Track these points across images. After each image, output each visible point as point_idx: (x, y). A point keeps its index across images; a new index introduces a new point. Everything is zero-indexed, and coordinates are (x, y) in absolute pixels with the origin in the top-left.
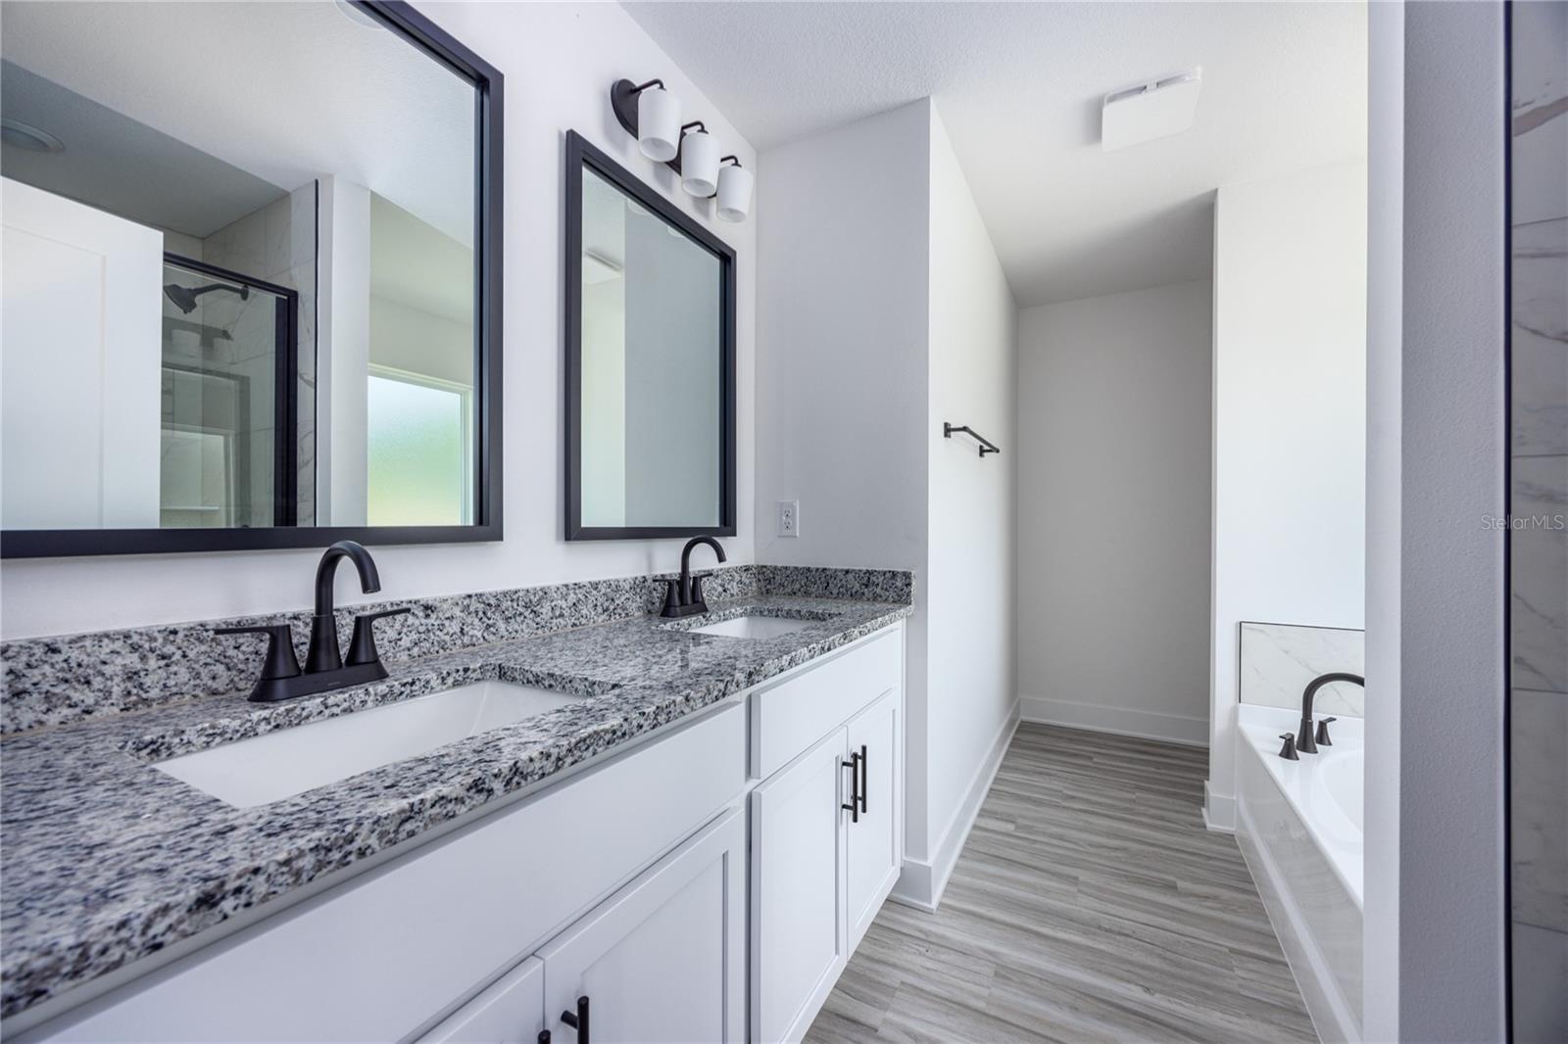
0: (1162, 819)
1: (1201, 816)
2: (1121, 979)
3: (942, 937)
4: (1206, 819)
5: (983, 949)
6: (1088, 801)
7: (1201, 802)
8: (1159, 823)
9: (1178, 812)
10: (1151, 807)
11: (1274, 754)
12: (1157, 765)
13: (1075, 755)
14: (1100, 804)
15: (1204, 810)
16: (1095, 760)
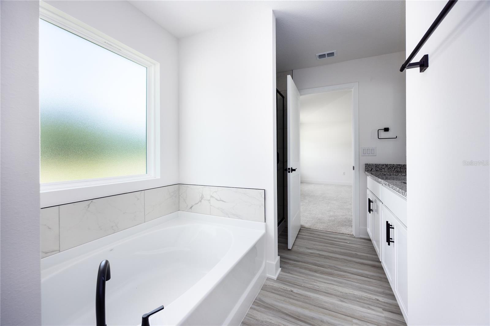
2: (299, 294)
3: (363, 307)
5: (346, 302)
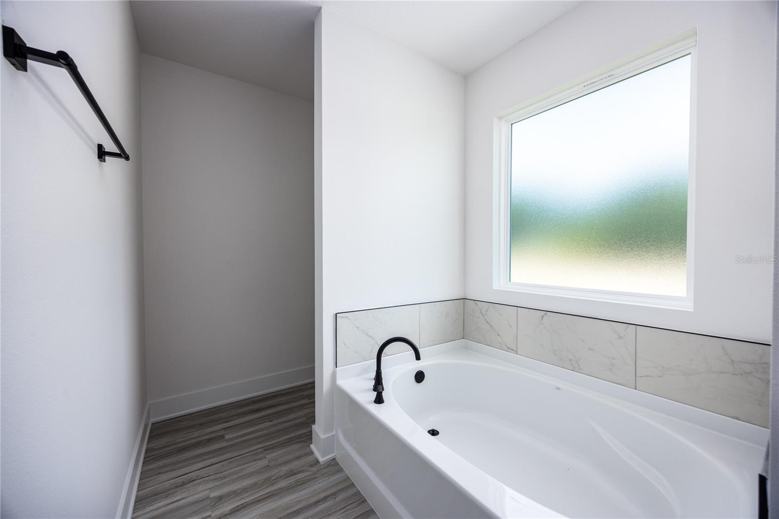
0: (293, 473)
1: (312, 453)
4: (318, 455)
6: (235, 494)
7: (308, 437)
8: (292, 480)
9: (298, 458)
10: (280, 465)
11: (371, 403)
12: (269, 418)
13: (210, 441)
14: (245, 490)
15: (312, 446)
16: (227, 437)
